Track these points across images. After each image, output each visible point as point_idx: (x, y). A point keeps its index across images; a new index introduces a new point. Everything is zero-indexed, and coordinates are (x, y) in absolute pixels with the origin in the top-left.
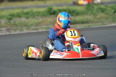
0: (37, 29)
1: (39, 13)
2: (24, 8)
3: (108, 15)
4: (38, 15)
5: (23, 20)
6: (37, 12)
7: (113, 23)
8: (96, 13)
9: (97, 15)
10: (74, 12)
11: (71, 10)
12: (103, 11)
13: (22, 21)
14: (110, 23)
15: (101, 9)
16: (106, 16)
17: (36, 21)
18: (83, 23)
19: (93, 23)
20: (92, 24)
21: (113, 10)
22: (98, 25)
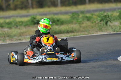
0: (20, 40)
1: (22, 22)
2: (6, 18)
3: (94, 24)
4: (21, 25)
5: (6, 30)
6: (20, 22)
7: (100, 32)
8: (81, 22)
9: (83, 24)
10: (58, 21)
11: (56, 20)
12: (88, 19)
13: (4, 31)
14: (97, 32)
15: (87, 17)
16: (92, 25)
17: (19, 31)
18: (68, 32)
19: (78, 32)
20: (78, 34)
21: (99, 19)
22: (84, 34)
